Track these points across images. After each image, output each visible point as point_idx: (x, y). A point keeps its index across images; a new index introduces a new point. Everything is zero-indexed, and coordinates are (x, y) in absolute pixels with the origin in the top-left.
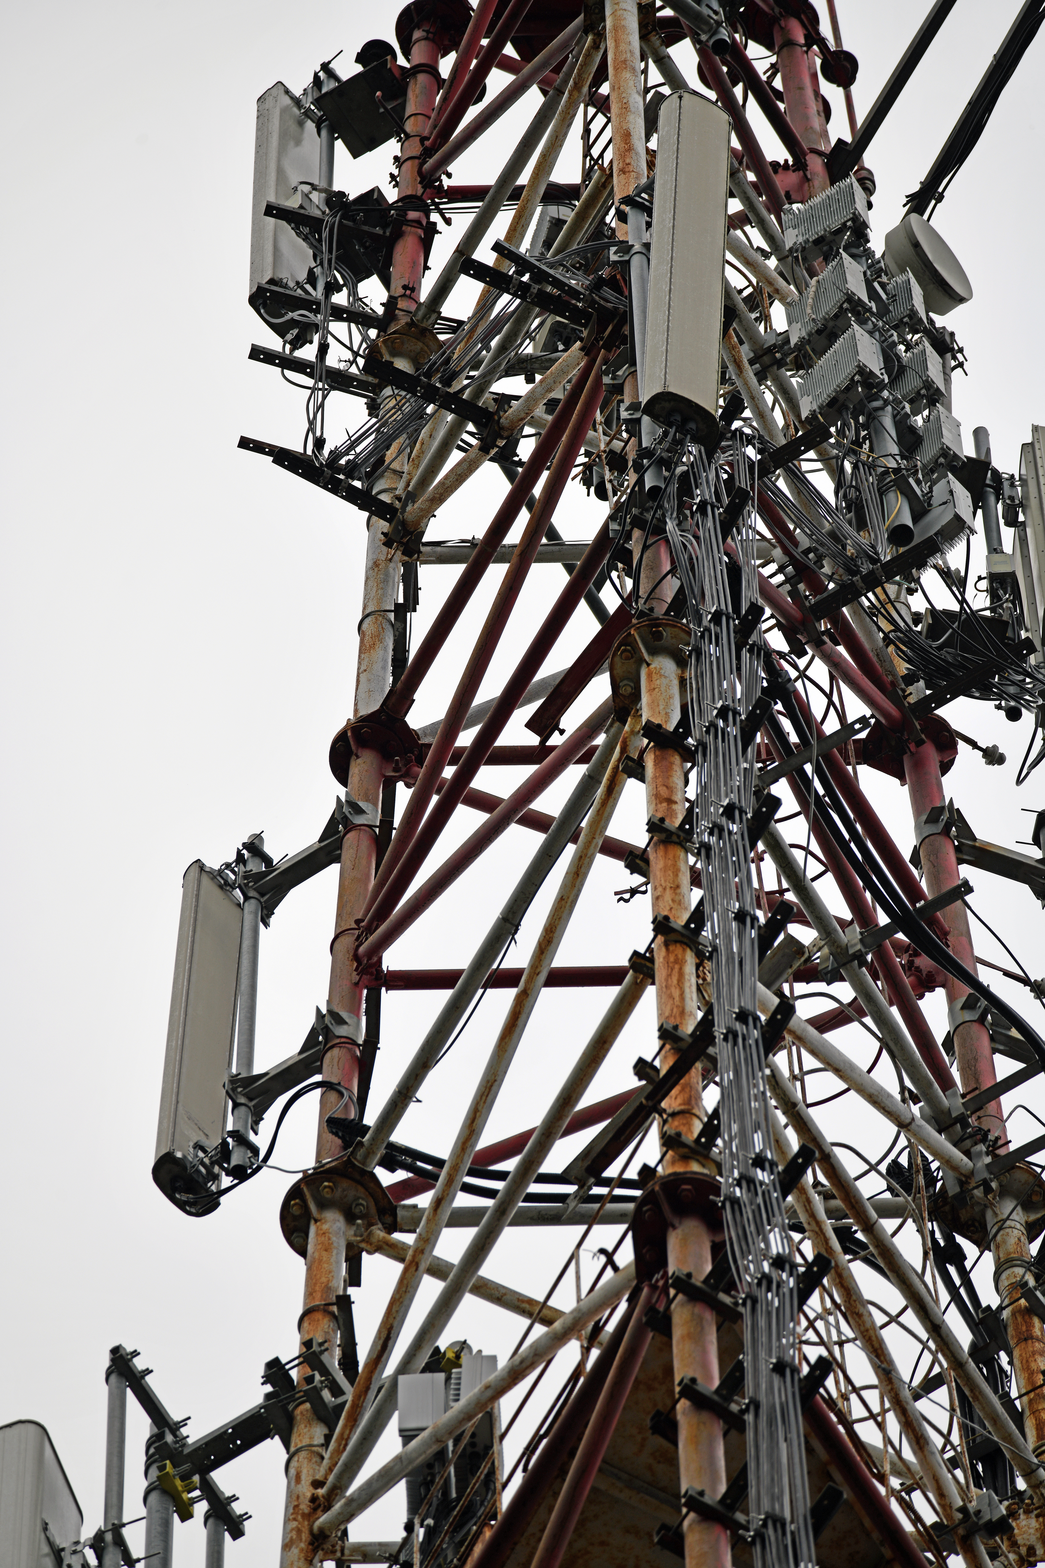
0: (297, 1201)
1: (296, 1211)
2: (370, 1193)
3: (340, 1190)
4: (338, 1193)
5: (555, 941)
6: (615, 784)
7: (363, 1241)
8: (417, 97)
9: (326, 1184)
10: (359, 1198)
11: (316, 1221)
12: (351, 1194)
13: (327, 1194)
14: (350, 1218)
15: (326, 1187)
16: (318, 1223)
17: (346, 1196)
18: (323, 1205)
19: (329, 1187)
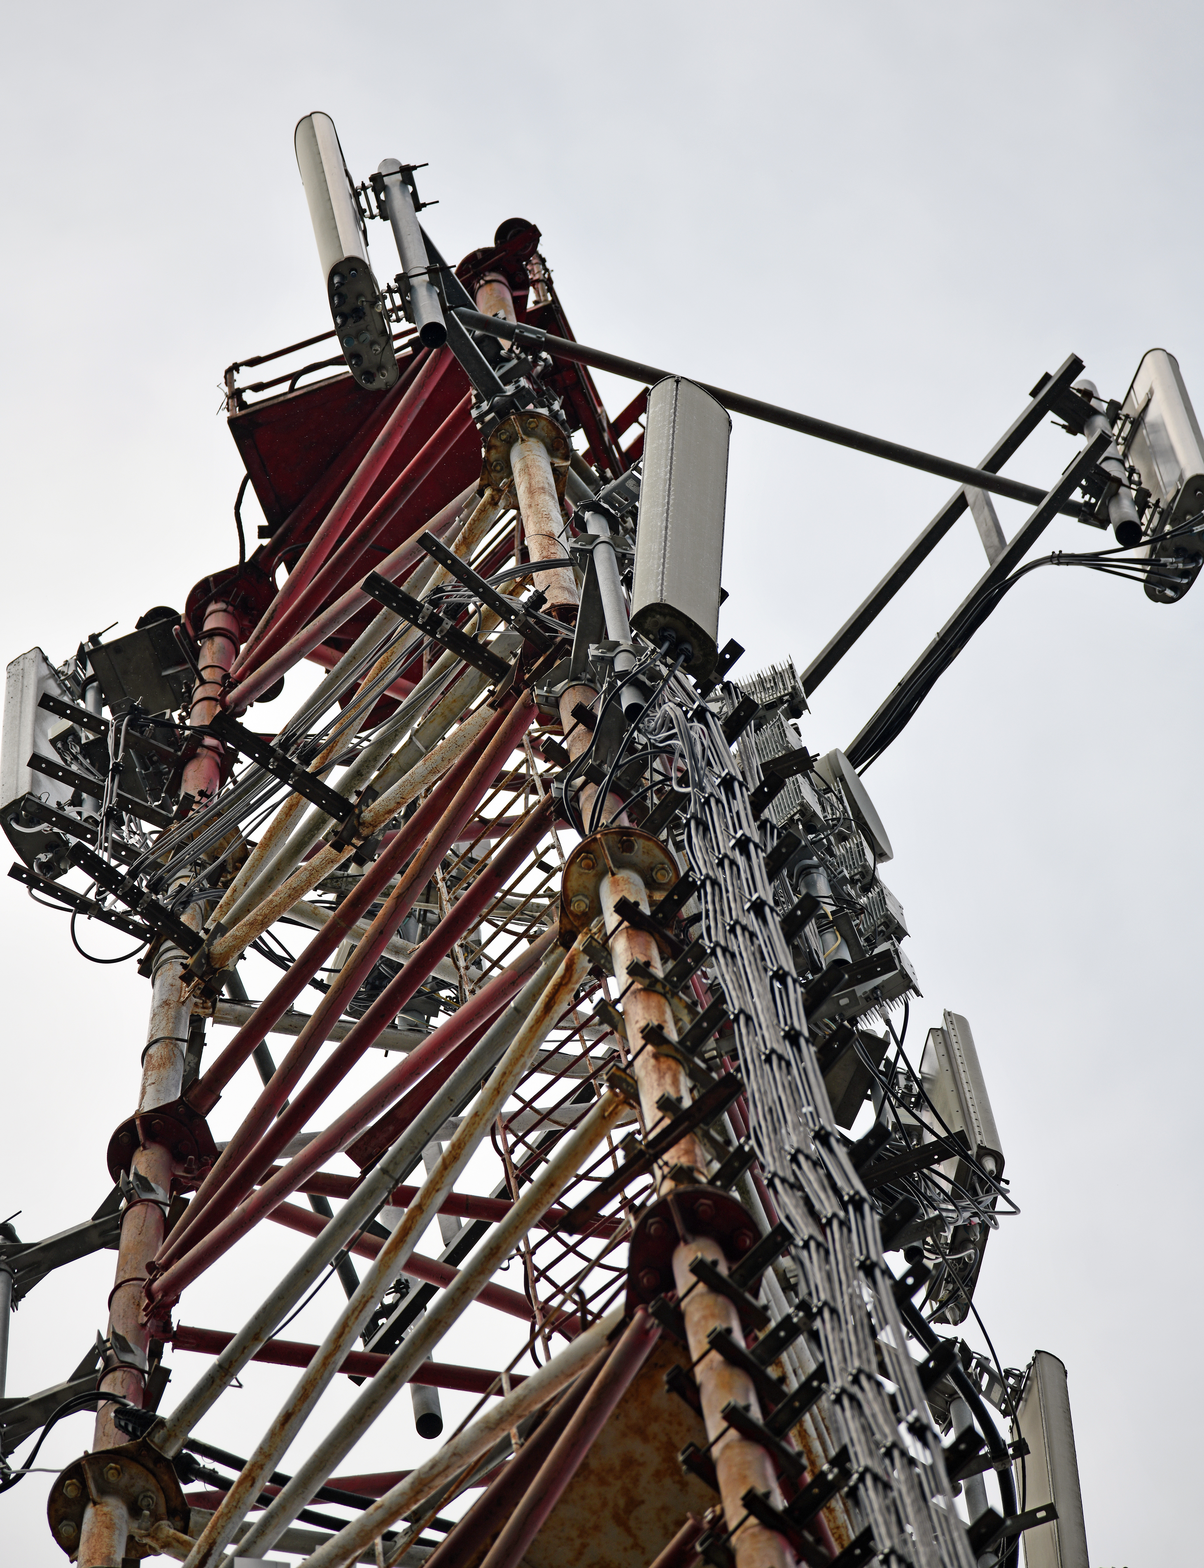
0: (74, 1481)
1: (71, 1491)
2: (162, 1488)
3: (127, 1476)
4: (125, 1480)
5: (462, 1158)
6: (555, 1003)
7: (148, 1535)
8: (214, 653)
9: (112, 1465)
10: (148, 1490)
11: (95, 1504)
12: (140, 1483)
13: (112, 1476)
14: (134, 1511)
15: (111, 1468)
16: (97, 1506)
17: (132, 1486)
18: (105, 1490)
19: (116, 1469)
